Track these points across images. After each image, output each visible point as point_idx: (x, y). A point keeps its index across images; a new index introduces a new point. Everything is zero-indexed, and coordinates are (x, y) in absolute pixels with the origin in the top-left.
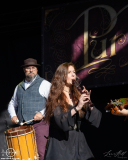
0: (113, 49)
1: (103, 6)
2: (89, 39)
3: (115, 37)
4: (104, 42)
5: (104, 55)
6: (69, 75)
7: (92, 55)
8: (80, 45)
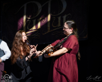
0: (39, 25)
1: (34, 2)
2: (27, 19)
3: (40, 19)
4: (34, 21)
5: (34, 28)
6: (23, 37)
7: (28, 28)
8: (21, 23)
